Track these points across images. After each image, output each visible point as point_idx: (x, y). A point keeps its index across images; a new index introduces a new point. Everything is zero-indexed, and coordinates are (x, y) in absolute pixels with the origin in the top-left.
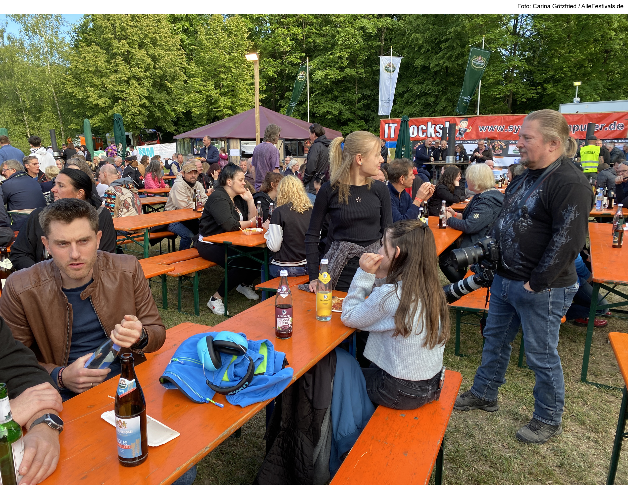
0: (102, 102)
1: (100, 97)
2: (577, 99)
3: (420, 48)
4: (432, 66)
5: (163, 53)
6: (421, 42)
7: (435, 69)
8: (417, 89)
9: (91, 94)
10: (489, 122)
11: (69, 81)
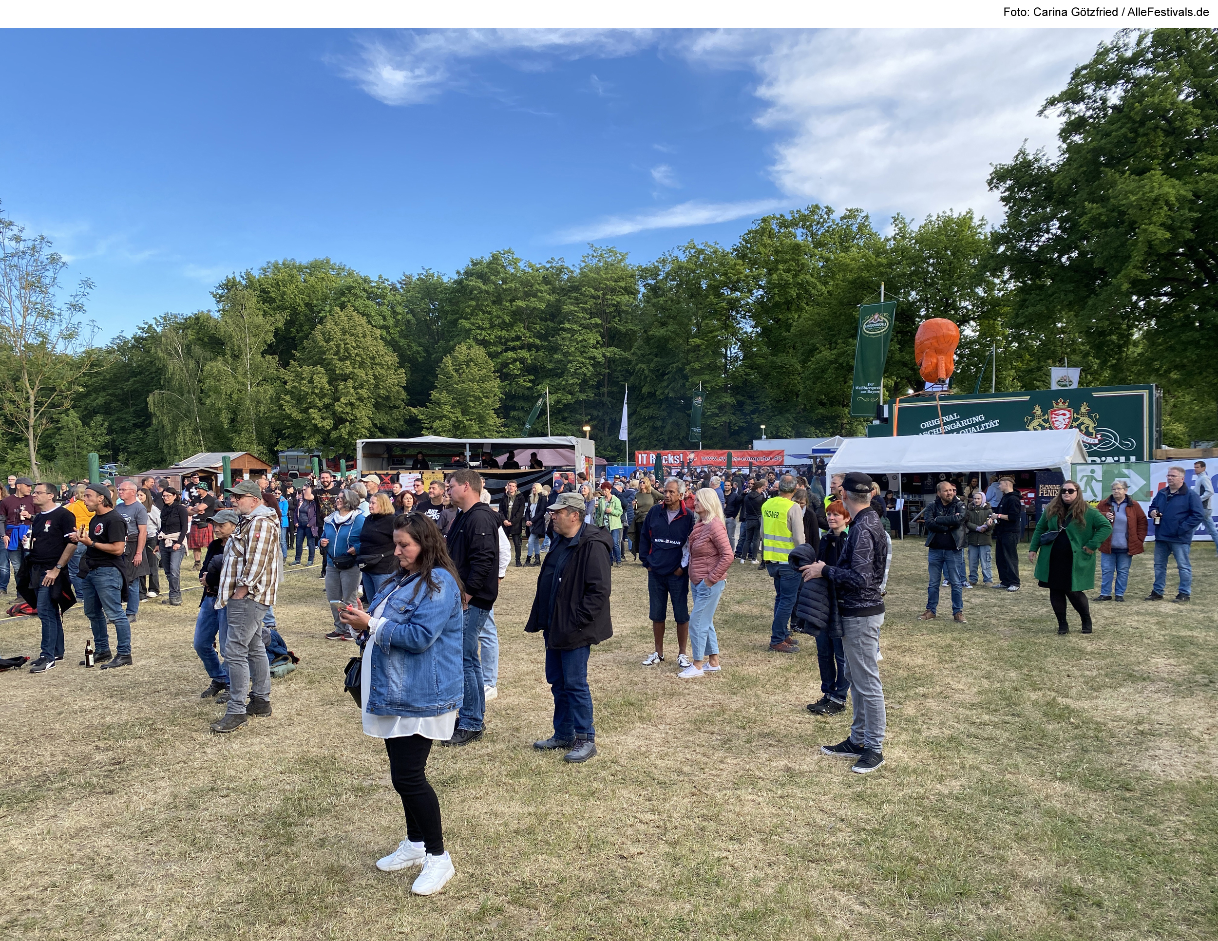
0: (328, 424)
1: (323, 419)
2: (764, 437)
3: (646, 377)
4: (657, 393)
5: (383, 371)
6: (646, 372)
7: (661, 397)
8: (645, 413)
9: (315, 416)
10: (708, 454)
11: (288, 402)
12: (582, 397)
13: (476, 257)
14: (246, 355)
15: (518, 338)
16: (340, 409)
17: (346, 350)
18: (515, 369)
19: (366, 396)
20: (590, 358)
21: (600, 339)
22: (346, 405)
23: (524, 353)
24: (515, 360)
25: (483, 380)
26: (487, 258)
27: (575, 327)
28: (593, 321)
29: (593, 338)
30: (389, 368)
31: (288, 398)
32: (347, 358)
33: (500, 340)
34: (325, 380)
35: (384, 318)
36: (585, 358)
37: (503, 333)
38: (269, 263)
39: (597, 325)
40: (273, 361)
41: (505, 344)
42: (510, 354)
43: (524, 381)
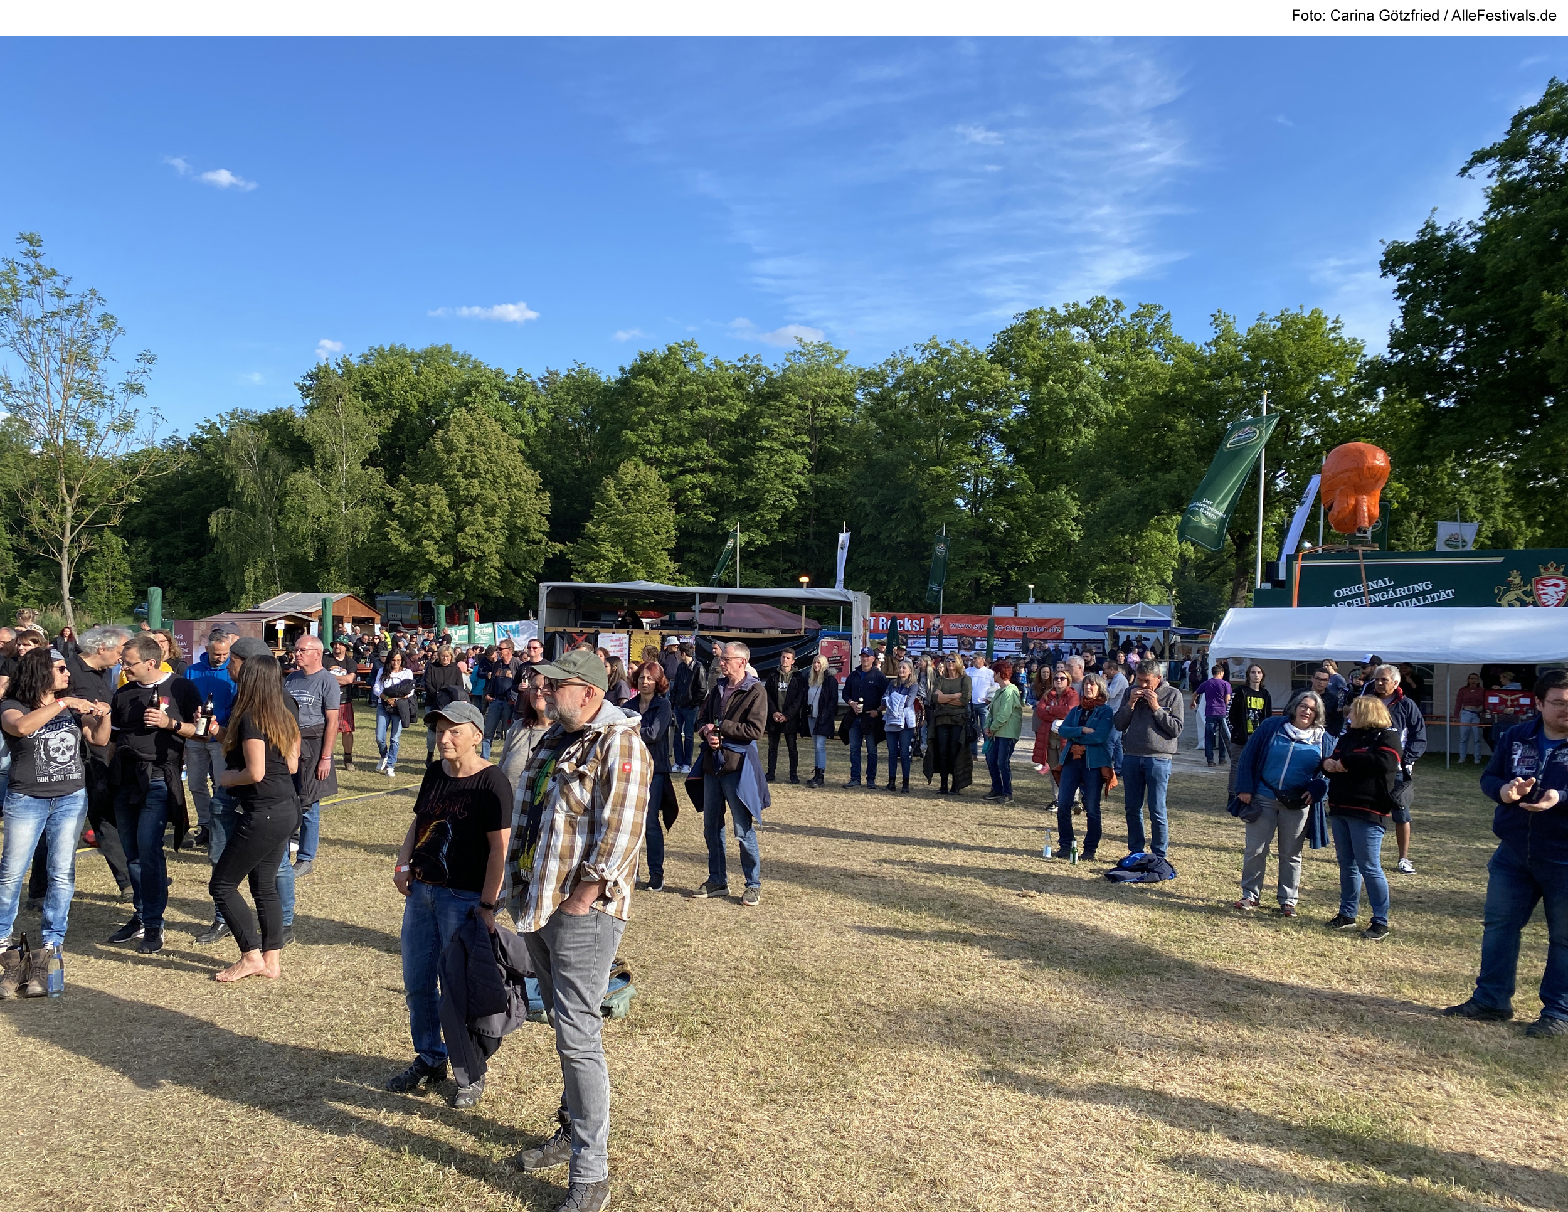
0: (447, 561)
1: (441, 553)
2: (1032, 600)
3: (867, 515)
4: (881, 536)
5: (521, 494)
6: (868, 508)
7: (887, 542)
9: (430, 549)
10: (958, 621)
11: (395, 530)
12: (781, 538)
13: (647, 350)
14: (342, 466)
15: (698, 458)
16: (465, 542)
17: (473, 464)
18: (695, 497)
19: (498, 525)
20: (793, 487)
21: (807, 462)
22: (472, 536)
23: (706, 478)
24: (694, 487)
25: (654, 509)
26: (662, 351)
27: (776, 446)
28: (798, 439)
29: (799, 460)
30: (528, 491)
31: (395, 524)
32: (473, 475)
33: (676, 461)
34: (445, 502)
35: (523, 425)
36: (787, 486)
37: (680, 451)
38: (371, 348)
39: (803, 444)
40: (377, 475)
41: (681, 464)
42: (689, 478)
43: (706, 514)
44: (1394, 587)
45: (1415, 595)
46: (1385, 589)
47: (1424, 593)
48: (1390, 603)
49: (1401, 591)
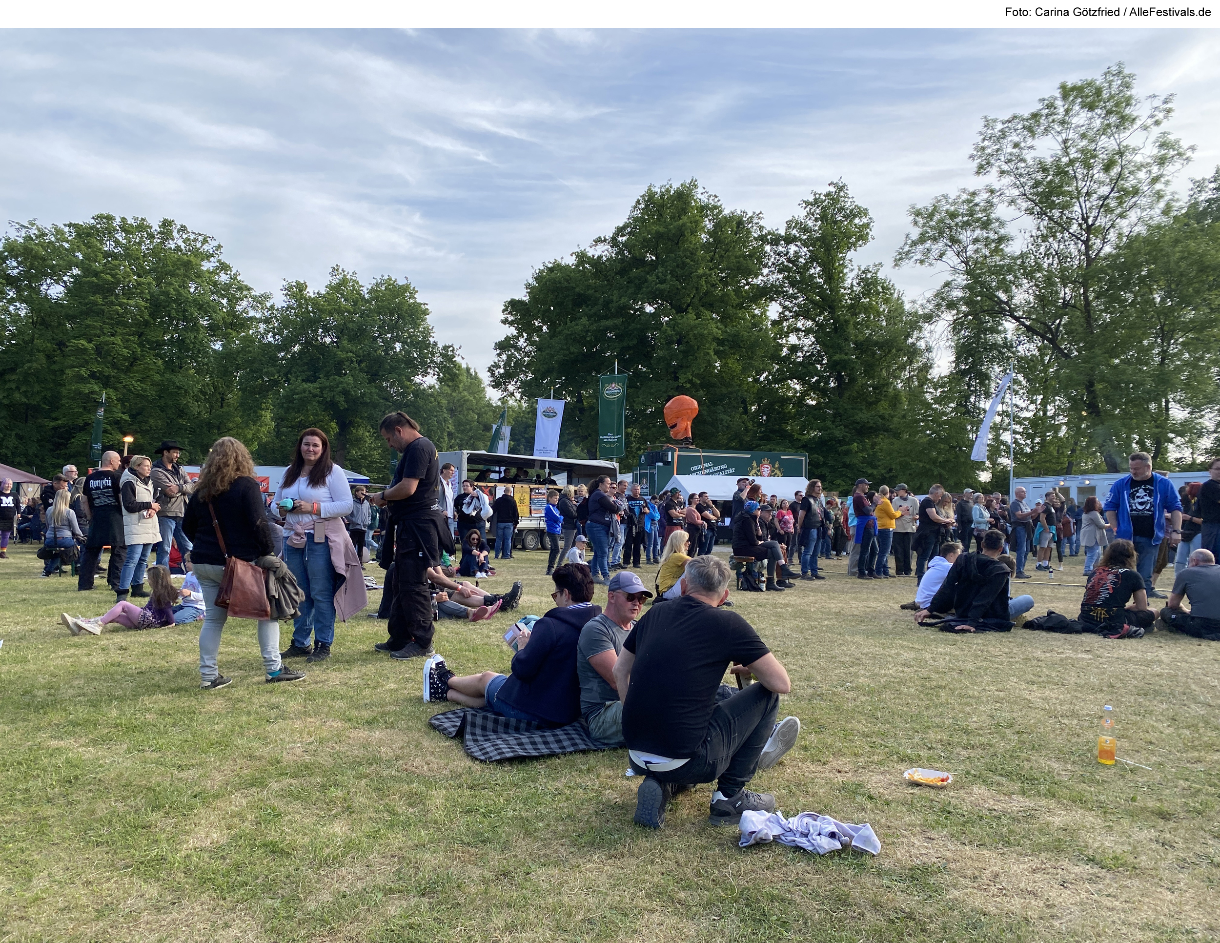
44: (714, 466)
45: (721, 471)
46: (710, 467)
47: (725, 469)
48: (712, 473)
49: (716, 469)
